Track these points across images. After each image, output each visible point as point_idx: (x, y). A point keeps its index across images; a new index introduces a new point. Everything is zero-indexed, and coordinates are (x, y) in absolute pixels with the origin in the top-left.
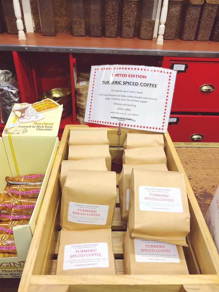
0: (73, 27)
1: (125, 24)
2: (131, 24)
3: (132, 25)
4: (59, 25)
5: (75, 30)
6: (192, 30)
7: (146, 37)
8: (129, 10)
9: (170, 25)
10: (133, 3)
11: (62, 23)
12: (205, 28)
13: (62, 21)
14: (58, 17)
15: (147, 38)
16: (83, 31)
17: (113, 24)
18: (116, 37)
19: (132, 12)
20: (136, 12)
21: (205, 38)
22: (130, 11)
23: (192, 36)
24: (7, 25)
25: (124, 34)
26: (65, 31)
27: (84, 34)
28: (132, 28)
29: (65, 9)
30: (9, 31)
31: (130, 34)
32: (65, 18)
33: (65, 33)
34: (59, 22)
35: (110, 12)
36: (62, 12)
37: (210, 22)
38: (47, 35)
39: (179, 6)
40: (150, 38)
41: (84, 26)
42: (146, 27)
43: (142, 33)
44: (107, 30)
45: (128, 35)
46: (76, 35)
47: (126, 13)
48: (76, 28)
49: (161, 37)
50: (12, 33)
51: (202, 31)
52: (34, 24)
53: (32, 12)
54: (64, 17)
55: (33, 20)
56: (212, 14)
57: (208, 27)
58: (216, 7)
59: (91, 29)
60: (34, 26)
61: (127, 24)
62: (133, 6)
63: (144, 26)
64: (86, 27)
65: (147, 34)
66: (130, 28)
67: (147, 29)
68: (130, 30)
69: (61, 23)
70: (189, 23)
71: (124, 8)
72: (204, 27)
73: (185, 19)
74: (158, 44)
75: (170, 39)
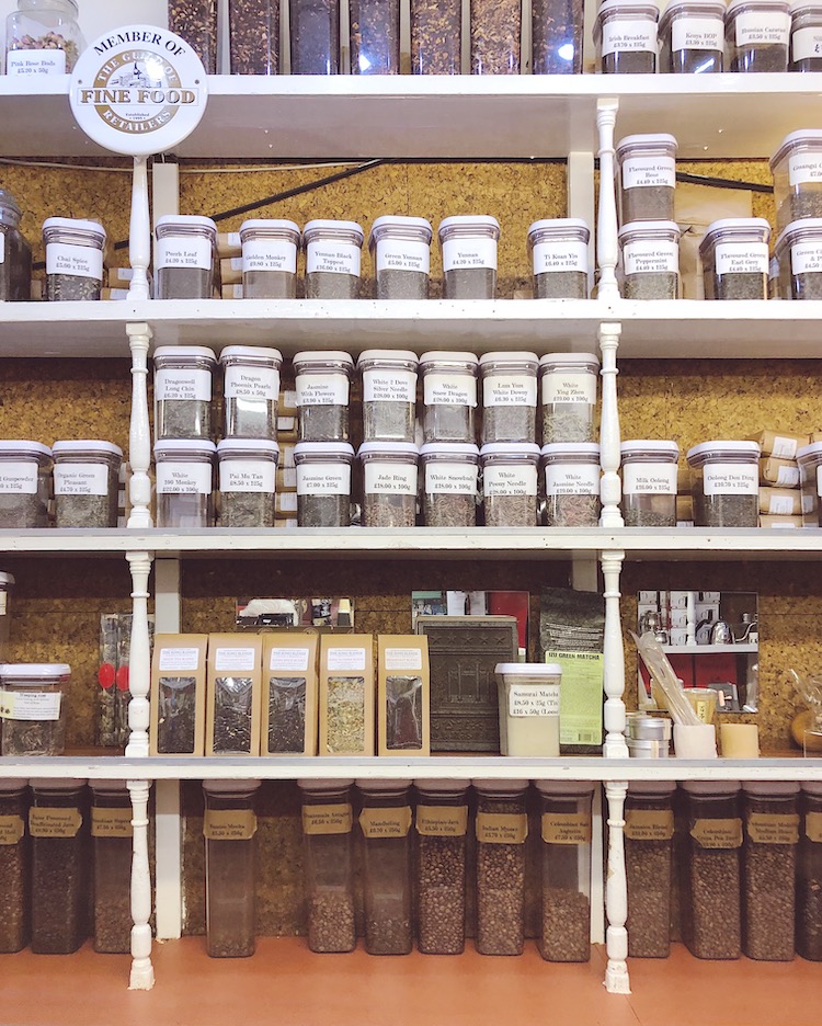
0: (312, 924)
1: (489, 913)
2: (510, 911)
3: (513, 913)
4: (266, 910)
5: (320, 935)
6: (725, 926)
7: (565, 955)
8: (498, 870)
9: (643, 911)
10: (509, 849)
11: (276, 905)
12: (770, 918)
13: (280, 899)
14: (265, 886)
15: (568, 957)
16: (345, 937)
17: (448, 911)
18: (460, 953)
19: (507, 874)
20: (521, 875)
21: (778, 952)
22: (502, 873)
23: (729, 944)
24: (98, 925)
25: (489, 943)
26: (284, 927)
27: (350, 947)
28: (514, 923)
29: (289, 862)
30: (99, 943)
31: (509, 942)
32: (288, 889)
33: (283, 935)
34: (267, 902)
35: (437, 877)
36: (279, 873)
37: (783, 900)
38: (224, 954)
39: (660, 853)
40: (579, 958)
41: (348, 921)
42: (561, 922)
43: (548, 941)
44: (427, 932)
45: (501, 944)
46: (322, 948)
47: (488, 879)
48: (321, 927)
49: (619, 967)
50: (110, 949)
51: (759, 928)
52: (184, 909)
53: (182, 873)
54: (285, 887)
55: (184, 899)
56: (781, 875)
57: (780, 915)
58: (790, 854)
59: (374, 930)
60: (184, 915)
61: (495, 910)
62: (510, 857)
63: (555, 919)
64: (355, 923)
65: (569, 945)
66: (508, 924)
67: (567, 929)
68: (508, 930)
69: (272, 906)
70: (709, 903)
71: (481, 865)
72: (763, 913)
73: (693, 892)
74: (610, 990)
75: (652, 954)
